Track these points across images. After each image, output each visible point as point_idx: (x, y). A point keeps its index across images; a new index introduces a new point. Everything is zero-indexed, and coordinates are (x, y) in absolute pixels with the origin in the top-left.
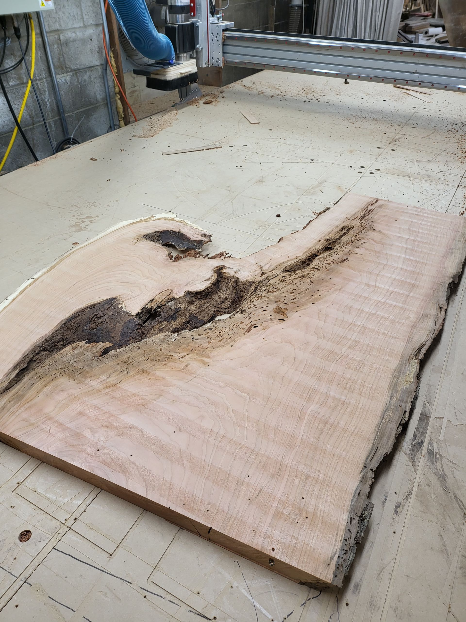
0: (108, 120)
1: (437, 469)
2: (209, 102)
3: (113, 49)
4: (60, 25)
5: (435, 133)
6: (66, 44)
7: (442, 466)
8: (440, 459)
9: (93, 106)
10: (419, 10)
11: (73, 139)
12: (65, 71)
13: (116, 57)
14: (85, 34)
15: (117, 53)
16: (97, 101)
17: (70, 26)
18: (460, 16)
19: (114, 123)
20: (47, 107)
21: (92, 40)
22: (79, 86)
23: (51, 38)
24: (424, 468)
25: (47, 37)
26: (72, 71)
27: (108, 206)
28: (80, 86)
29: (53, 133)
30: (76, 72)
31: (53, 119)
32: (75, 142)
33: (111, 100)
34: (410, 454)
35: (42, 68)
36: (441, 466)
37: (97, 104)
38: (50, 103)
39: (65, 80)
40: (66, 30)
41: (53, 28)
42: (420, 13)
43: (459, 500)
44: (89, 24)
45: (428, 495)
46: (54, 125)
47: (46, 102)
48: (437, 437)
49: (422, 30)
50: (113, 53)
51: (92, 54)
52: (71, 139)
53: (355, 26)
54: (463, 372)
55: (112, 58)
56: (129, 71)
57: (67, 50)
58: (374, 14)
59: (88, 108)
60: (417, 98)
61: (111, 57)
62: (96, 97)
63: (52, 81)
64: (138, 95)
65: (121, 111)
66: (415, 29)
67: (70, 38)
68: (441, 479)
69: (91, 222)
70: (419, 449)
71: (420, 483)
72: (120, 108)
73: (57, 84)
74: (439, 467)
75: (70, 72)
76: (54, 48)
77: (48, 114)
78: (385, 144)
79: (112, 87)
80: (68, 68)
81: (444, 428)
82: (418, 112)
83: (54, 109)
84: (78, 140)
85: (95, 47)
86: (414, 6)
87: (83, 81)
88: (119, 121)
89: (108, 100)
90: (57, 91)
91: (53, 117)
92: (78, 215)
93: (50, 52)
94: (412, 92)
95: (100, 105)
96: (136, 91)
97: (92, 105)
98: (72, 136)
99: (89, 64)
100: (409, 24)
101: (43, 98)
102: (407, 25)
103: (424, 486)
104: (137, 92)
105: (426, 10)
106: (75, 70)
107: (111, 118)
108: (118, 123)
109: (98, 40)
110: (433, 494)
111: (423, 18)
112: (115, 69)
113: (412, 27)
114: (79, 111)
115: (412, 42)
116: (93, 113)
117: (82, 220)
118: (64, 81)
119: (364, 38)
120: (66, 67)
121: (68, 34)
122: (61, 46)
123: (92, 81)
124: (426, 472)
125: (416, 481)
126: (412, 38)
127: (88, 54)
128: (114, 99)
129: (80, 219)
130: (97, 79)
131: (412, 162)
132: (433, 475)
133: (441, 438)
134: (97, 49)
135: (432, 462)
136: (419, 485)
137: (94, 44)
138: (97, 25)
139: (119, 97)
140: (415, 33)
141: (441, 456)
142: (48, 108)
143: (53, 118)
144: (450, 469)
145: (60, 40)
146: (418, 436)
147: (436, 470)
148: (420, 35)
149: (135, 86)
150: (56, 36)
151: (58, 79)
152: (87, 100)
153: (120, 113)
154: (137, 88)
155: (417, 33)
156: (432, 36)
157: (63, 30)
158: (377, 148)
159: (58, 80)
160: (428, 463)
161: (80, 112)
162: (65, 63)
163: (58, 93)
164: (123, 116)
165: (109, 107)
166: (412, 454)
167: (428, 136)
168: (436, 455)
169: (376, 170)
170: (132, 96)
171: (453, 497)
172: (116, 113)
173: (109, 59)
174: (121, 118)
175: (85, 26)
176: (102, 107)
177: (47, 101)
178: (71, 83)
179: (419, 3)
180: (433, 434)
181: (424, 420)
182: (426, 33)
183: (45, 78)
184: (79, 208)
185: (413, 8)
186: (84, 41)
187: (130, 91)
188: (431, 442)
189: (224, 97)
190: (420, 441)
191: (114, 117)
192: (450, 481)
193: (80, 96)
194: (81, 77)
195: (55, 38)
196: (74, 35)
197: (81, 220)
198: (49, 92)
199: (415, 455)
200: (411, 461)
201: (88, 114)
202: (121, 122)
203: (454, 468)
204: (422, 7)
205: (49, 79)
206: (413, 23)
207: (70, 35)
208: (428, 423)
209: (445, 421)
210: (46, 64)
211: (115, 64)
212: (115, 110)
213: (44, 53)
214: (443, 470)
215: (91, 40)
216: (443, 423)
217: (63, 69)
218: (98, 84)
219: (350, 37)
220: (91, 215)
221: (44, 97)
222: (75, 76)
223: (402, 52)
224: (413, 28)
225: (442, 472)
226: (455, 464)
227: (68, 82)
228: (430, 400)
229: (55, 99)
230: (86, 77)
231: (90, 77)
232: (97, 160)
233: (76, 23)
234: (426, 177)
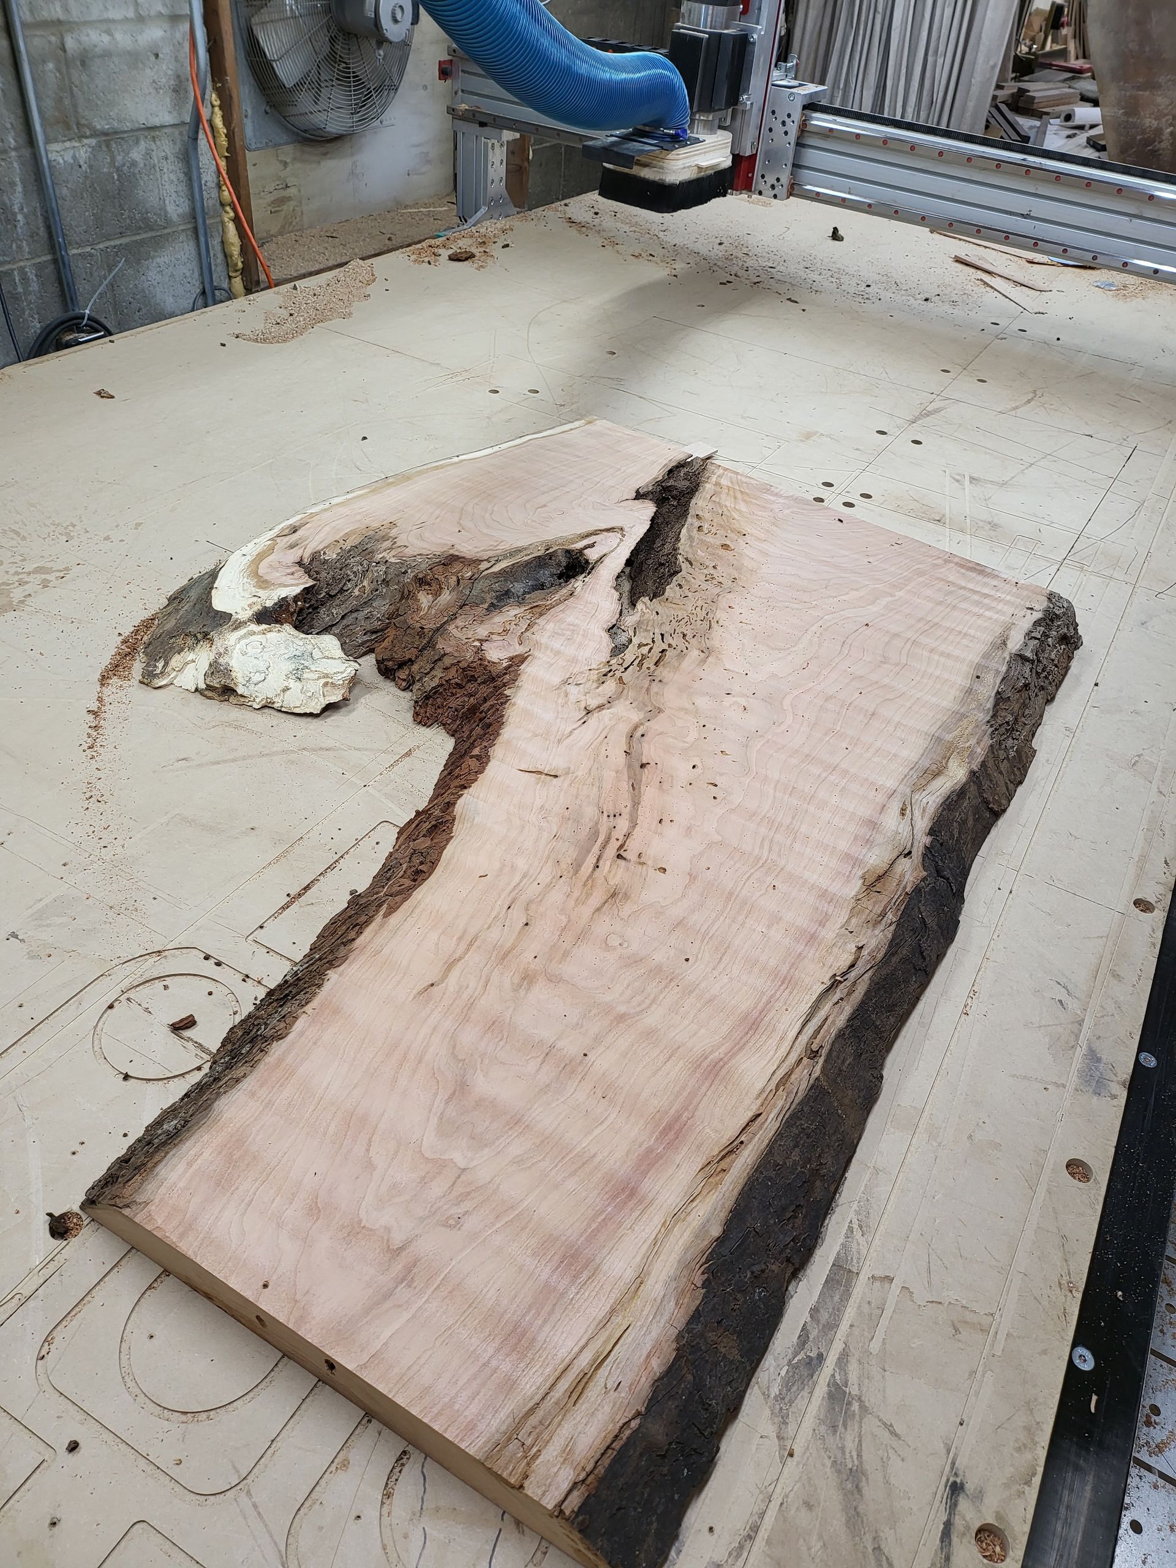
0: (196, 275)
1: (843, 1453)
2: (464, 256)
3: (219, 85)
4: (66, 10)
5: (1033, 403)
6: (83, 63)
7: (860, 1441)
8: (857, 1417)
9: (153, 234)
10: (1063, 54)
11: (88, 319)
12: (75, 134)
13: (227, 106)
14: (139, 38)
15: (231, 97)
16: (169, 222)
17: (95, 14)
18: (1141, 93)
19: (215, 284)
20: (16, 226)
21: (161, 55)
22: (116, 177)
23: (36, 42)
24: (808, 1448)
25: (25, 37)
26: (95, 134)
27: (107, 538)
28: (119, 176)
29: (32, 298)
30: (109, 138)
31: (33, 261)
32: (98, 328)
33: (208, 222)
34: (780, 1398)
35: (7, 120)
36: (857, 1440)
37: (165, 228)
38: (26, 217)
39: (74, 157)
40: (86, 23)
41: (45, 15)
42: (1066, 61)
43: (887, 1559)
44: (153, 13)
45: (801, 1540)
46: (36, 275)
47: (14, 214)
48: (864, 1343)
49: (1057, 109)
50: (220, 97)
51: (158, 92)
52: (84, 319)
53: (881, 87)
54: (974, 1132)
55: (217, 109)
56: (270, 144)
57: (84, 78)
58: (930, 59)
59: (138, 237)
60: (1007, 297)
61: (213, 106)
62: (166, 212)
63: (36, 158)
64: (294, 210)
65: (235, 250)
66: (1041, 105)
67: (95, 46)
68: (849, 1486)
69: (45, 587)
70: (805, 1382)
71: (787, 1496)
72: (232, 244)
73: (50, 167)
74: (850, 1445)
75: (91, 136)
76: (43, 71)
77: (20, 247)
78: (899, 421)
79: (213, 185)
80: (84, 125)
81: (888, 1313)
82: (1002, 339)
83: (37, 234)
84: (103, 320)
85: (166, 74)
86: (1053, 42)
87: (128, 164)
88: (230, 277)
89: (200, 221)
90: (47, 187)
91: (34, 254)
92: (12, 560)
93: (33, 79)
94: (998, 279)
95: (174, 232)
96: (289, 199)
97: (152, 230)
98: (87, 312)
99: (147, 118)
100: (1029, 91)
101: (7, 202)
102: (1022, 92)
103: (797, 1509)
104: (293, 203)
105: (1081, 54)
106: (105, 134)
107: (205, 268)
108: (225, 285)
109: (176, 57)
110: (815, 1538)
111: (1070, 75)
112: (223, 138)
113: (1034, 98)
114: (112, 243)
115: (1026, 139)
116: (152, 253)
117: (20, 577)
118: (72, 161)
119: (903, 116)
120: (78, 124)
121: (88, 35)
122: (68, 67)
123: (154, 167)
124: (810, 1459)
125: (778, 1490)
126: (1031, 128)
127: (147, 92)
128: (218, 219)
129: (17, 573)
130: (169, 161)
131: (957, 481)
132: (828, 1470)
133: (875, 1346)
134: (172, 82)
135: (834, 1428)
136: (782, 1504)
137: (164, 67)
138: (175, 19)
139: (232, 214)
140: (1039, 115)
141: (863, 1408)
142: (19, 230)
143: (33, 258)
144: (880, 1453)
145: (65, 51)
146: (811, 1337)
147: (839, 1455)
148: (1051, 121)
149: (287, 187)
150: (53, 39)
151: (54, 153)
152: (138, 216)
153: (231, 257)
154: (292, 191)
155: (1044, 116)
156: (1081, 128)
157: (75, 23)
158: (878, 432)
159: (52, 156)
160: (823, 1428)
161: (115, 247)
162: (76, 112)
163: (51, 191)
164: (240, 265)
165: (202, 239)
166: (783, 1399)
167: (1014, 409)
168: (849, 1404)
169: (862, 495)
170: (276, 212)
171: (870, 1550)
172: (220, 256)
173: (205, 113)
174: (236, 271)
175: (140, 19)
176: (182, 237)
177: (17, 210)
178: (91, 167)
179: (1066, 36)
180: (856, 1331)
181: (839, 1282)
182: (1068, 118)
183: (15, 149)
184: (24, 538)
185: (1048, 48)
186: (134, 58)
187: (272, 199)
188: (843, 1359)
189: (507, 246)
190: (813, 1354)
191: (216, 265)
192: (872, 1491)
193: (117, 204)
194: (122, 154)
195: (50, 42)
196: (106, 38)
197: (17, 578)
198: (24, 187)
199: (791, 1402)
200: (776, 1420)
201: (137, 254)
202: (233, 280)
203: (890, 1451)
204: (1072, 46)
205: (26, 152)
206: (1039, 88)
207: (95, 38)
208: (846, 1295)
209: (895, 1288)
210: (19, 112)
211: (224, 124)
212: (218, 248)
213: (14, 82)
214: (859, 1456)
215: (157, 56)
216: (890, 1296)
217: (69, 128)
218: (173, 177)
219: (867, 109)
220: (49, 565)
221: (10, 199)
222: (104, 148)
223: (999, 163)
224: (1036, 101)
225: (856, 1462)
226: (897, 1435)
227: (82, 163)
228: (867, 1218)
229: (42, 208)
230: (136, 154)
231: (148, 154)
232: (112, 397)
233: (114, 7)
234: (988, 527)
